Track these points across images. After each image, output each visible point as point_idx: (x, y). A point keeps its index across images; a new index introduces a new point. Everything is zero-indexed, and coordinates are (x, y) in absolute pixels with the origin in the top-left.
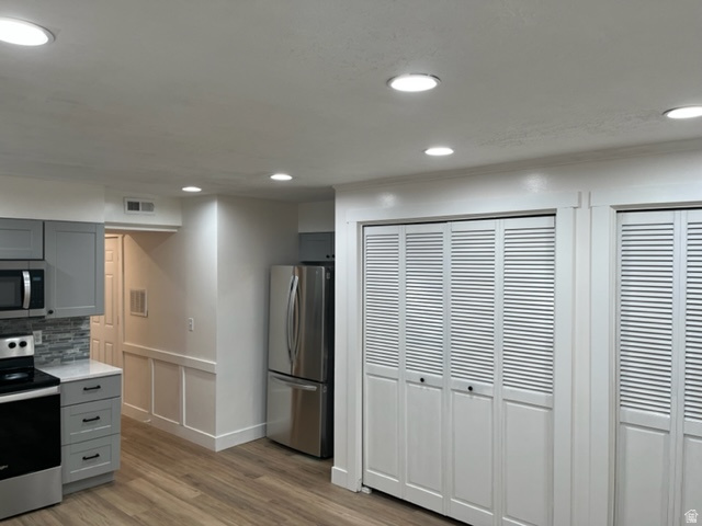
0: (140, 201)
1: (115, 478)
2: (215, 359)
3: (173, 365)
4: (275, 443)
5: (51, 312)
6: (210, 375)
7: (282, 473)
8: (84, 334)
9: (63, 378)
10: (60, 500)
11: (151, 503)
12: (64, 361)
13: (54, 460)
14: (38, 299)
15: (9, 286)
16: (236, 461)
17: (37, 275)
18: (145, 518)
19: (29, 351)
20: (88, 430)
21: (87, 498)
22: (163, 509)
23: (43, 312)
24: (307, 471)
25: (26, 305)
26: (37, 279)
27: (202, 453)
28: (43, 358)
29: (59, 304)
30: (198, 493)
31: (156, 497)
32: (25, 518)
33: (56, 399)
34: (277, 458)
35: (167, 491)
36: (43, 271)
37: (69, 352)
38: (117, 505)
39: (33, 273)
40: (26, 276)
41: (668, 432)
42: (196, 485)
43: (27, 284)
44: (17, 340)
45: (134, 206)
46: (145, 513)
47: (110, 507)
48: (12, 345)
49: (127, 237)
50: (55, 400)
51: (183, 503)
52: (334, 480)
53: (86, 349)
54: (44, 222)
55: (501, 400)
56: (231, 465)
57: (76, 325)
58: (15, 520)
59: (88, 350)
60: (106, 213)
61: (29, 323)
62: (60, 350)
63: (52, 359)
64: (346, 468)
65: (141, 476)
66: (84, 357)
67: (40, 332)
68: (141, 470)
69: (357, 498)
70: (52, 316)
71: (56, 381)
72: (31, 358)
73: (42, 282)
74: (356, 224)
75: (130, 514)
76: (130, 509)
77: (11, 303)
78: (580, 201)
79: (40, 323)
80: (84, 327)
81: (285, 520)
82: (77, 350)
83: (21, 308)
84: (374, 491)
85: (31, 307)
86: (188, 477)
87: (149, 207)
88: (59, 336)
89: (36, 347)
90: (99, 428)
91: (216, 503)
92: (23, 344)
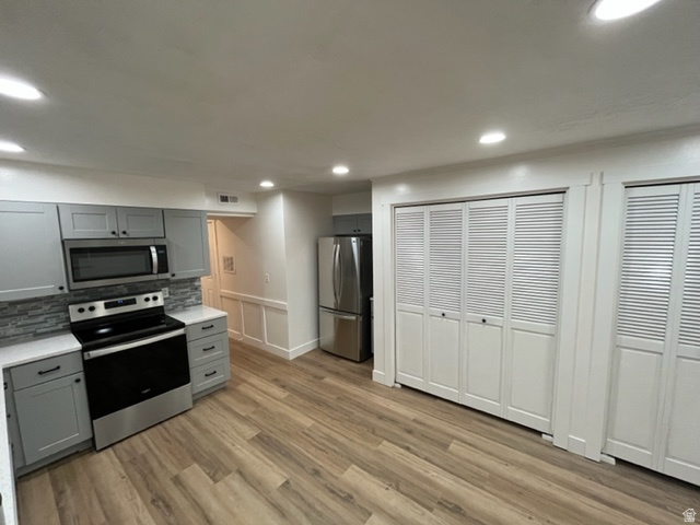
0: (229, 195)
1: (227, 384)
2: (286, 301)
3: (257, 305)
4: (326, 352)
5: (173, 275)
6: (283, 311)
7: (337, 374)
8: (197, 288)
9: (187, 322)
10: (191, 406)
11: (256, 404)
12: (185, 307)
13: (186, 379)
14: (164, 266)
15: (140, 258)
16: (305, 366)
17: (162, 249)
18: (254, 417)
19: (160, 302)
20: (207, 356)
21: (210, 402)
22: (265, 409)
23: (168, 275)
24: (354, 372)
25: (155, 271)
26: (162, 252)
27: (280, 361)
28: (171, 306)
29: (179, 269)
30: (287, 394)
31: (258, 398)
32: (166, 424)
33: (183, 337)
34: (330, 362)
35: (266, 393)
36: (165, 246)
37: (188, 301)
38: (233, 407)
39: (158, 248)
40: (153, 249)
41: (661, 354)
42: (283, 387)
43: (154, 255)
44: (150, 296)
45: (224, 199)
46: (254, 413)
47: (228, 409)
48: (147, 300)
49: (218, 221)
50: (182, 339)
51: (279, 403)
52: (375, 379)
53: (200, 298)
54: (163, 210)
55: (509, 330)
56: (302, 369)
57: (191, 283)
58: (159, 427)
59: (201, 299)
60: (207, 204)
61: (158, 283)
62: (183, 300)
63: (176, 306)
64: (384, 371)
65: (245, 381)
66: (198, 303)
67: (167, 289)
68: (243, 376)
69: (394, 392)
70: (174, 278)
71: (182, 325)
72: (162, 307)
73: (166, 254)
74: (389, 207)
75: (243, 414)
76: (242, 409)
77: (144, 270)
78: (591, 181)
79: (167, 283)
80: (196, 284)
81: (352, 413)
82: (193, 299)
83: (152, 273)
84: (403, 386)
85: (159, 272)
86: (275, 380)
87: (235, 199)
88: (181, 291)
89: (165, 299)
90: (214, 354)
91: (301, 401)
92: (155, 298)
